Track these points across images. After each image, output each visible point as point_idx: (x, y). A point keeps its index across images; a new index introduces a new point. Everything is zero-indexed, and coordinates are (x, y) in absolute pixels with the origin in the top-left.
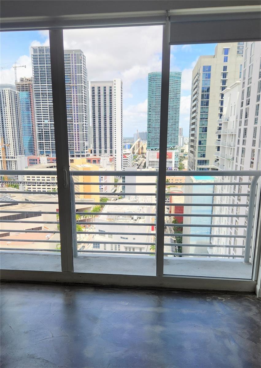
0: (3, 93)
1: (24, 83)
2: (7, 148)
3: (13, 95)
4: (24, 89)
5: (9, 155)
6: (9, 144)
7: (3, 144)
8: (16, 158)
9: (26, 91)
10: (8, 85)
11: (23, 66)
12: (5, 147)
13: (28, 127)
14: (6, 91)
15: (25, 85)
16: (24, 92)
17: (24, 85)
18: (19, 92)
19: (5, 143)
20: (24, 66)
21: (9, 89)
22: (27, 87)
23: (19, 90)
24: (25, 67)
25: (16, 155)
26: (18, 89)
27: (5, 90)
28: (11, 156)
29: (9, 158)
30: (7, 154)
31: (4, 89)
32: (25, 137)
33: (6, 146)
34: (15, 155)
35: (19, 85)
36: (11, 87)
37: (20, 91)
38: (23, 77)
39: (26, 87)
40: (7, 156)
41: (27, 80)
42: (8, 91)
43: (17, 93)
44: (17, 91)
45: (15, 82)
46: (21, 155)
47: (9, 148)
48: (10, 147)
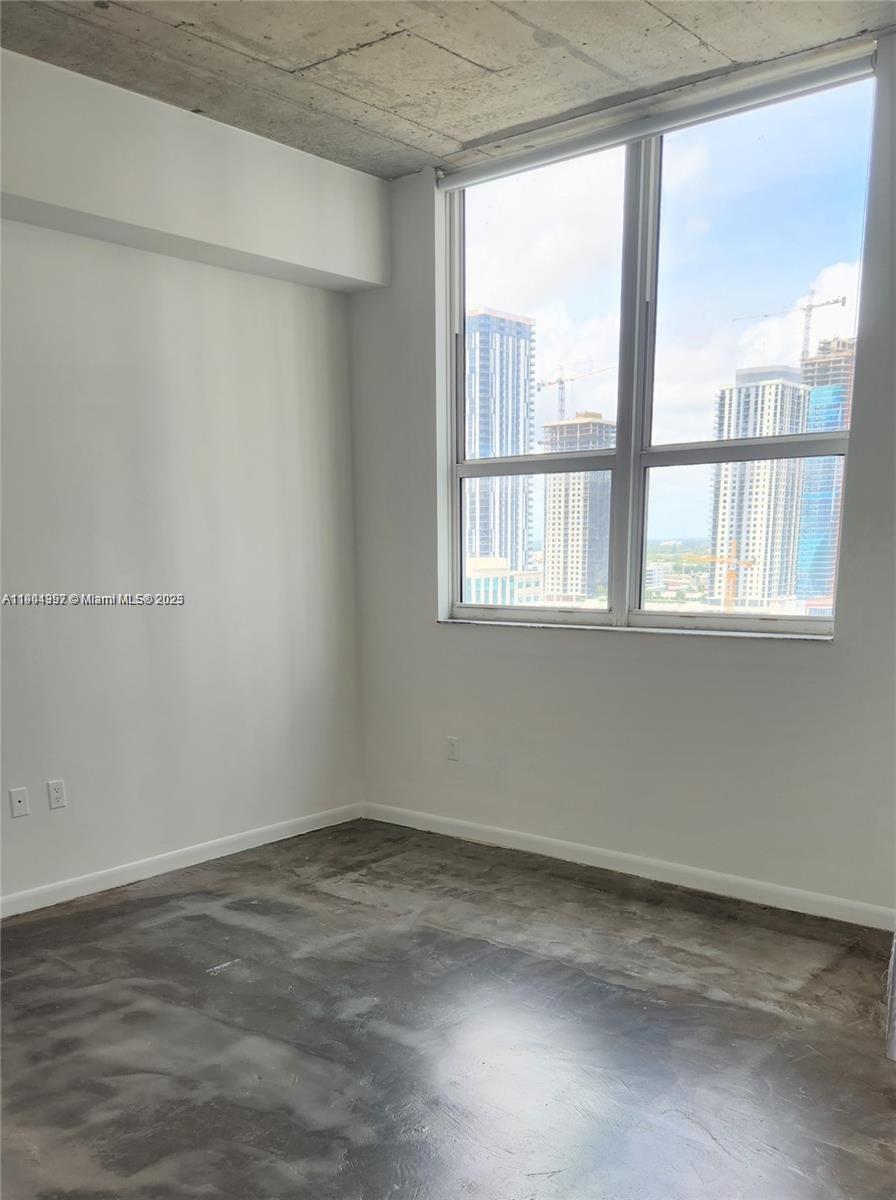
0: (757, 396)
1: (832, 357)
2: (742, 572)
3: (788, 399)
4: (828, 376)
5: (744, 594)
6: (750, 559)
7: (735, 561)
8: (765, 604)
9: (833, 382)
10: (776, 369)
11: (836, 302)
12: (738, 569)
13: (821, 502)
14: (767, 388)
15: (834, 362)
16: (826, 386)
17: (829, 362)
18: (809, 388)
19: (738, 557)
20: (840, 299)
21: (779, 381)
22: (840, 368)
23: (809, 380)
24: (843, 304)
25: (769, 595)
26: (807, 378)
27: (764, 387)
28: (750, 598)
29: (743, 604)
30: (741, 591)
31: (762, 383)
32: (806, 535)
33: (742, 567)
34: (766, 596)
35: (813, 364)
36: (786, 373)
37: (812, 384)
38: (830, 339)
39: (835, 369)
40: (740, 597)
41: (844, 344)
42: (774, 387)
43: (802, 392)
44: (802, 386)
45: (800, 357)
46: (785, 597)
47: (749, 572)
48: (752, 569)
